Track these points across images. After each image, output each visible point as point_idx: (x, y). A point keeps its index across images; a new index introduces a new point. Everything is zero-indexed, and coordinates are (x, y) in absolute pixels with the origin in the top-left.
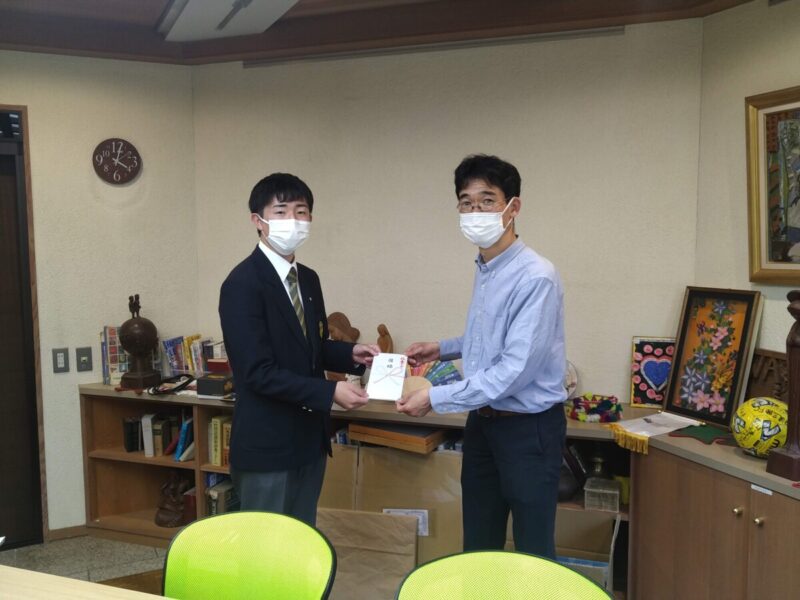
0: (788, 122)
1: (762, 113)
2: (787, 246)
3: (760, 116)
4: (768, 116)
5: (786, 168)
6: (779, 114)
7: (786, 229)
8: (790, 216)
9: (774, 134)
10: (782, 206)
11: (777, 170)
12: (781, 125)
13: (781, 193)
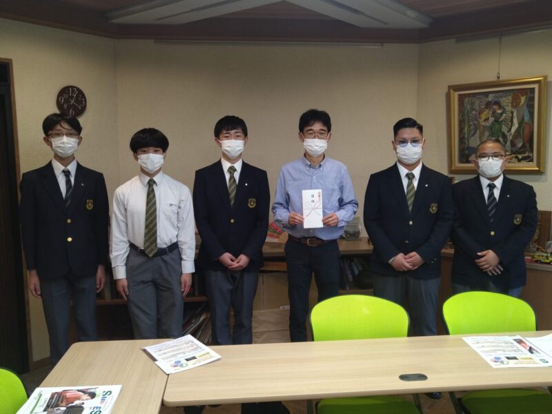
0: (471, 98)
1: (457, 94)
2: (469, 156)
3: (455, 96)
4: (460, 96)
5: (469, 120)
6: (465, 94)
7: (468, 148)
8: (470, 141)
9: (463, 104)
10: (466, 136)
11: (464, 121)
12: (466, 100)
13: (466, 131)
